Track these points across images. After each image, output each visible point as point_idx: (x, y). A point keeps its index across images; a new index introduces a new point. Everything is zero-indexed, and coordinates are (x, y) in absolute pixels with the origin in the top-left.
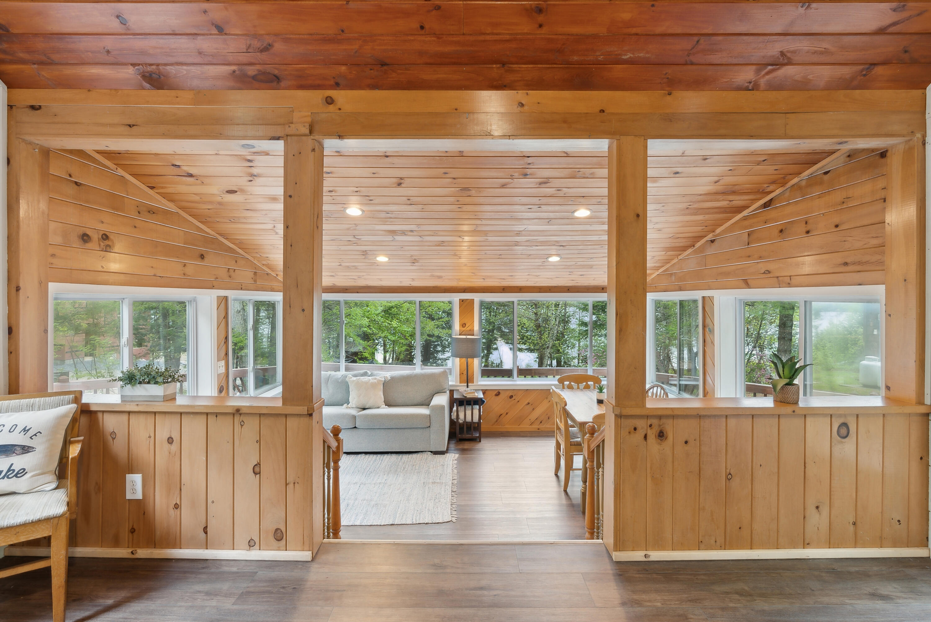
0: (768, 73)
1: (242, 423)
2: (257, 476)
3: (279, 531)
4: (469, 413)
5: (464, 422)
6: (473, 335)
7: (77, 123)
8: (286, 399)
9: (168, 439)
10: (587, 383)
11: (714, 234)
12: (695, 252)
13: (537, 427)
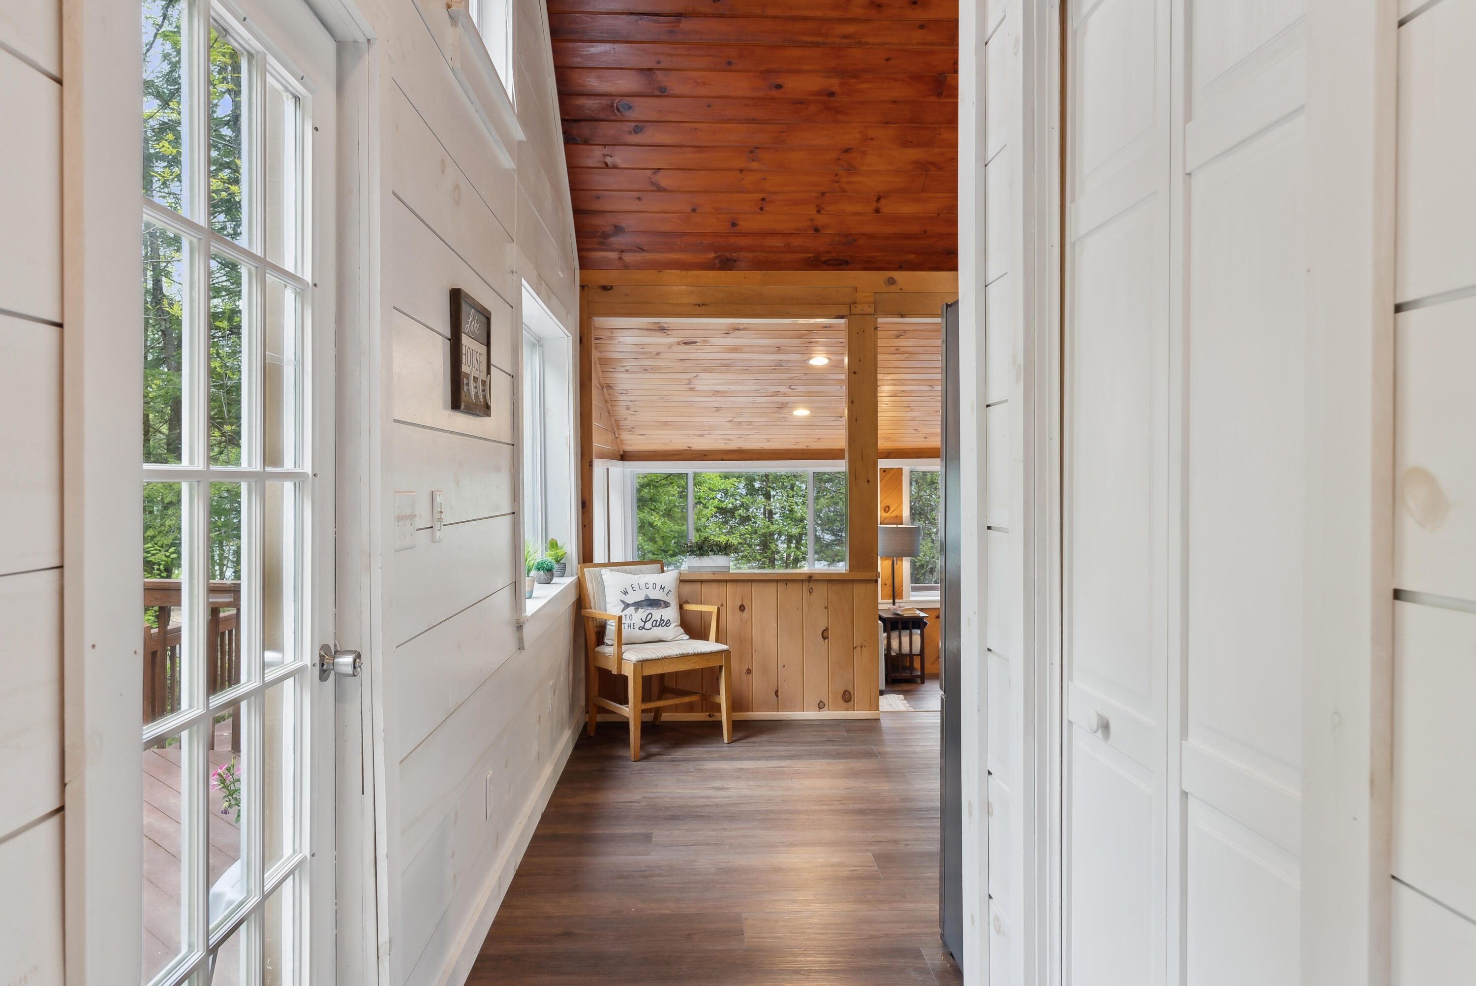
1: (811, 590)
2: (825, 640)
3: (847, 693)
4: (905, 640)
5: (897, 654)
6: (902, 524)
7: (647, 303)
8: (852, 567)
9: (740, 607)
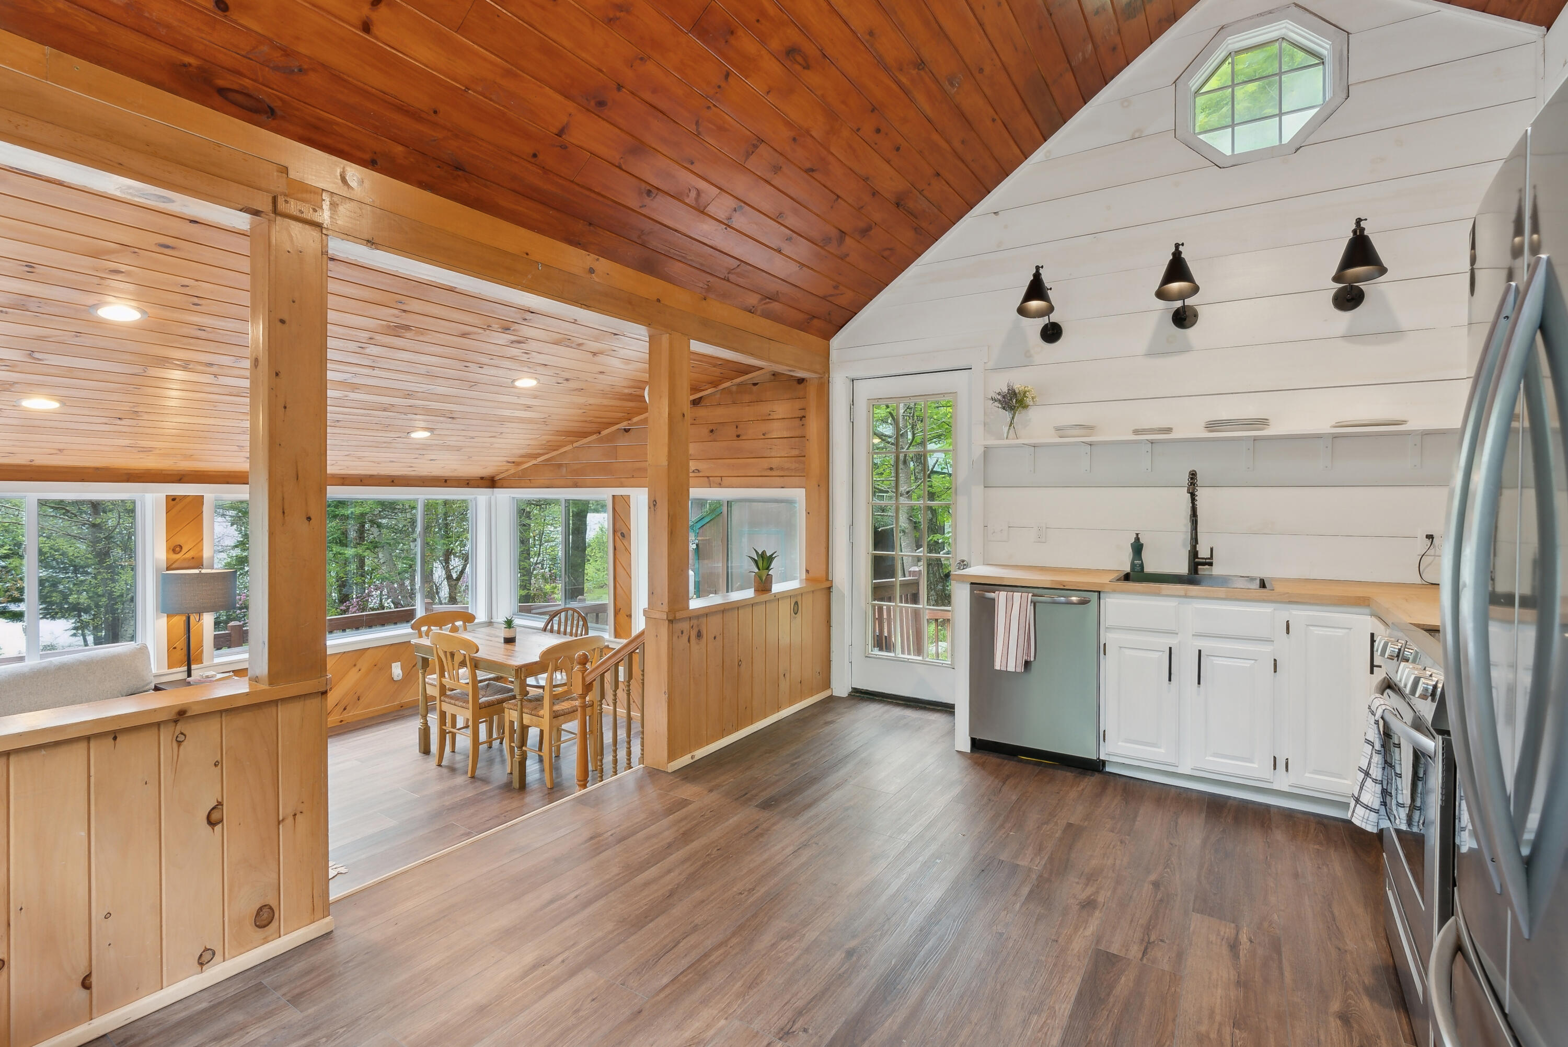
0: (765, 304)
1: (181, 738)
2: (216, 828)
3: (265, 909)
10: (453, 624)
11: (629, 422)
12: (600, 440)
13: (339, 718)
